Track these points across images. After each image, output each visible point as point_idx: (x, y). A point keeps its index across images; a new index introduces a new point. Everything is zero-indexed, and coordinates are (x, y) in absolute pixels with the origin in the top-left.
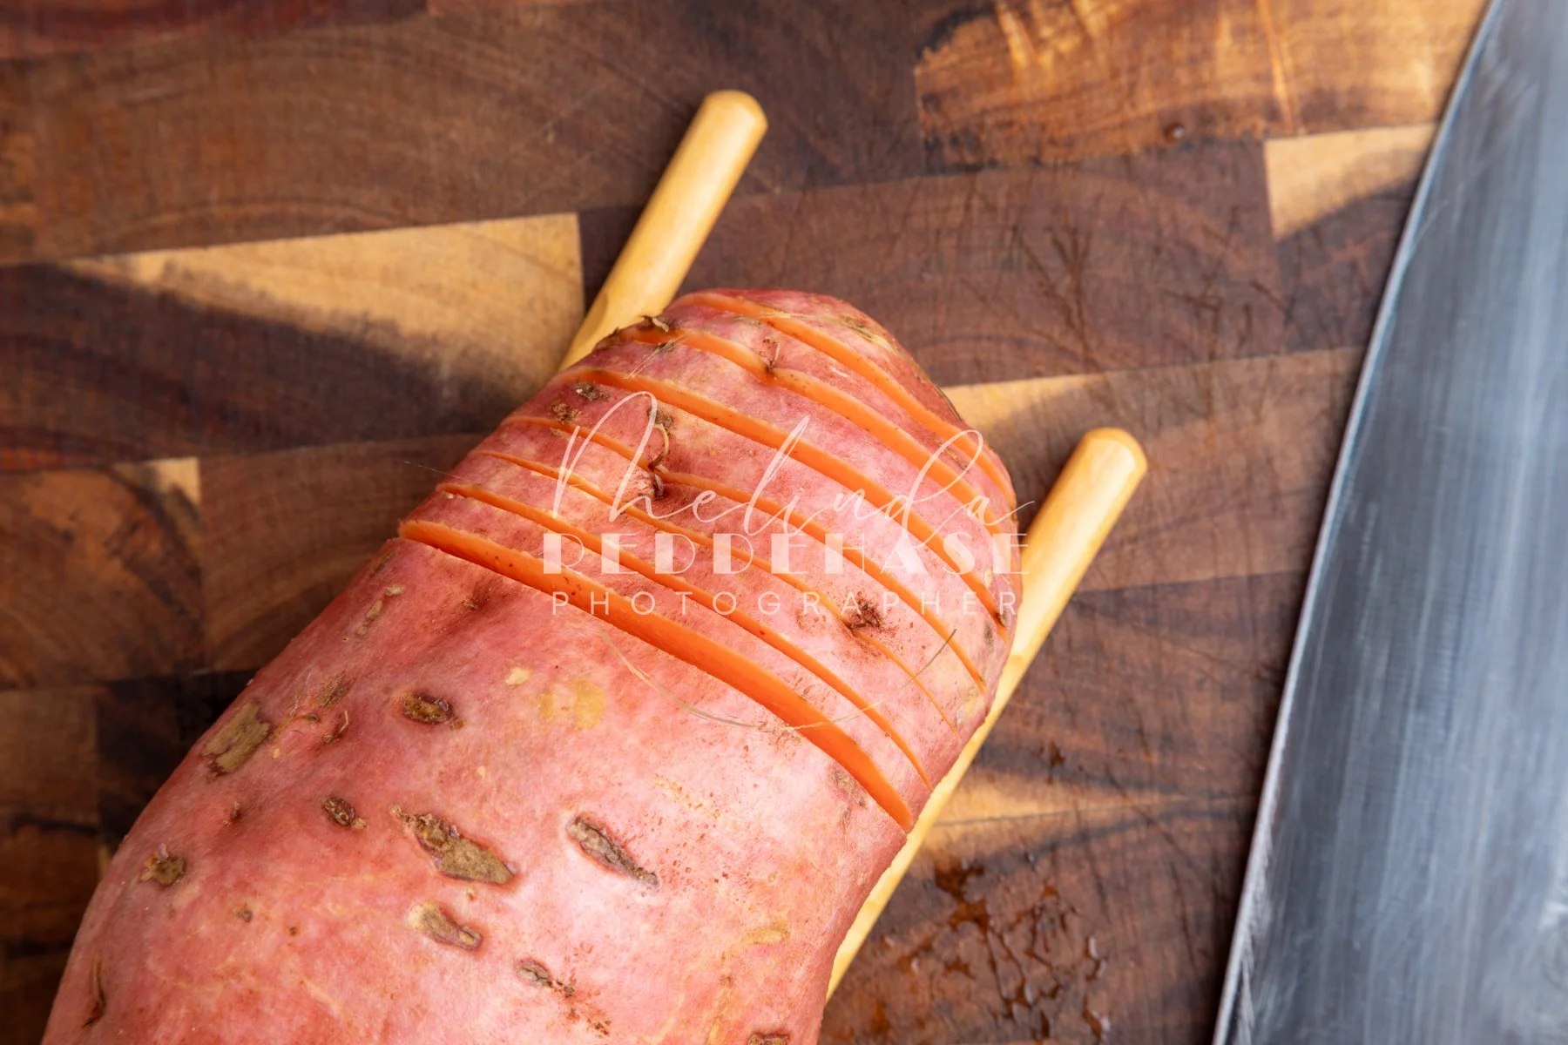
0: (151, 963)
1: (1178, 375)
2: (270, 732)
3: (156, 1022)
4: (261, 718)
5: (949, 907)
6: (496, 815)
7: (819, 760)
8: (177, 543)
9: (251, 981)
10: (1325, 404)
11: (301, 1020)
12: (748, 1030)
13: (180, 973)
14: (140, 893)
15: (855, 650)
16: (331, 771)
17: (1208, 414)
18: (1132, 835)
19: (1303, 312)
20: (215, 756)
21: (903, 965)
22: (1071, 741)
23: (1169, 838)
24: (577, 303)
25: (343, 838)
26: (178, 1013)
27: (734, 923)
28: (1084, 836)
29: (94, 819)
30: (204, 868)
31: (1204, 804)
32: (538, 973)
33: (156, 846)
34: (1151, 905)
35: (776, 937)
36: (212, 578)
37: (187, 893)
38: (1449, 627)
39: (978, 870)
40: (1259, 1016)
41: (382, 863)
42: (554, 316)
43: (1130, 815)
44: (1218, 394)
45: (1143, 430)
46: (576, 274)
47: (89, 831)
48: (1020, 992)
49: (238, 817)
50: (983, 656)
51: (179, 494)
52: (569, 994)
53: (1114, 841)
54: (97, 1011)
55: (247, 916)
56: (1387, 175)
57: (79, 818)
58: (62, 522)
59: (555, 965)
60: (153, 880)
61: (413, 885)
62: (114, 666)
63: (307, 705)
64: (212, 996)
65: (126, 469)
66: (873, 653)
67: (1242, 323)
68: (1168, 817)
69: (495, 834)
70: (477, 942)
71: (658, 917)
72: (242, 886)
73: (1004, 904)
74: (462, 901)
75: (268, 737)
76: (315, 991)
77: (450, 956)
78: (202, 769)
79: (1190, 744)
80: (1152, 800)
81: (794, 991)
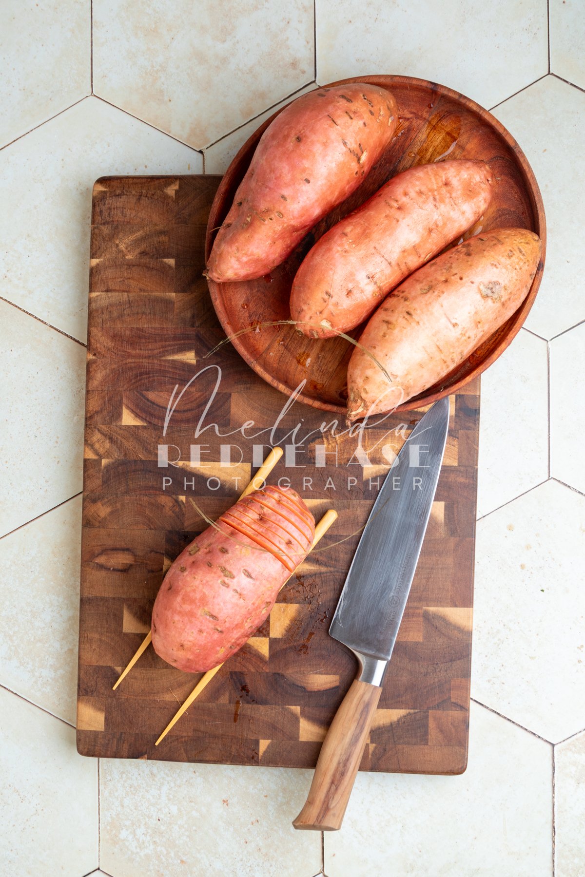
0: (180, 583)
1: (345, 501)
2: (199, 549)
3: (180, 591)
4: (197, 547)
5: (298, 582)
6: (232, 568)
7: (280, 563)
8: (181, 509)
9: (195, 588)
10: (368, 509)
11: (202, 594)
12: (265, 601)
13: (184, 585)
14: (178, 572)
15: (287, 547)
16: (208, 558)
17: (349, 508)
18: (328, 574)
19: (366, 493)
20: (190, 551)
21: (289, 590)
22: (320, 558)
23: (334, 576)
24: (250, 478)
25: (209, 568)
26: (183, 591)
27: (265, 586)
28: (320, 573)
29: (164, 552)
30: (189, 570)
31: (340, 571)
32: (236, 591)
33: (181, 565)
34: (330, 585)
35: (271, 589)
36: (186, 516)
37: (186, 573)
38: (382, 548)
39: (303, 577)
40: (344, 605)
41: (215, 573)
42: (245, 480)
43: (328, 571)
44: (351, 505)
45: (338, 510)
46: (250, 473)
47: (163, 554)
48: (308, 596)
49: (193, 562)
50: (307, 548)
51: (182, 501)
52: (240, 595)
53: (325, 575)
54: (170, 589)
55: (195, 578)
56: (382, 472)
57: (162, 552)
58: (163, 504)
59: (239, 590)
60: (180, 570)
61: (220, 577)
62: (169, 528)
63: (205, 546)
64: (189, 589)
65: (174, 496)
66: (290, 548)
67: (356, 494)
68: (334, 572)
69: (232, 571)
70: (228, 586)
71: (254, 585)
72: (194, 573)
73: (307, 582)
74: (226, 580)
75: (199, 550)
76: (204, 590)
77: (224, 588)
78: (188, 553)
79: (339, 561)
80: (332, 569)
81: (272, 596)
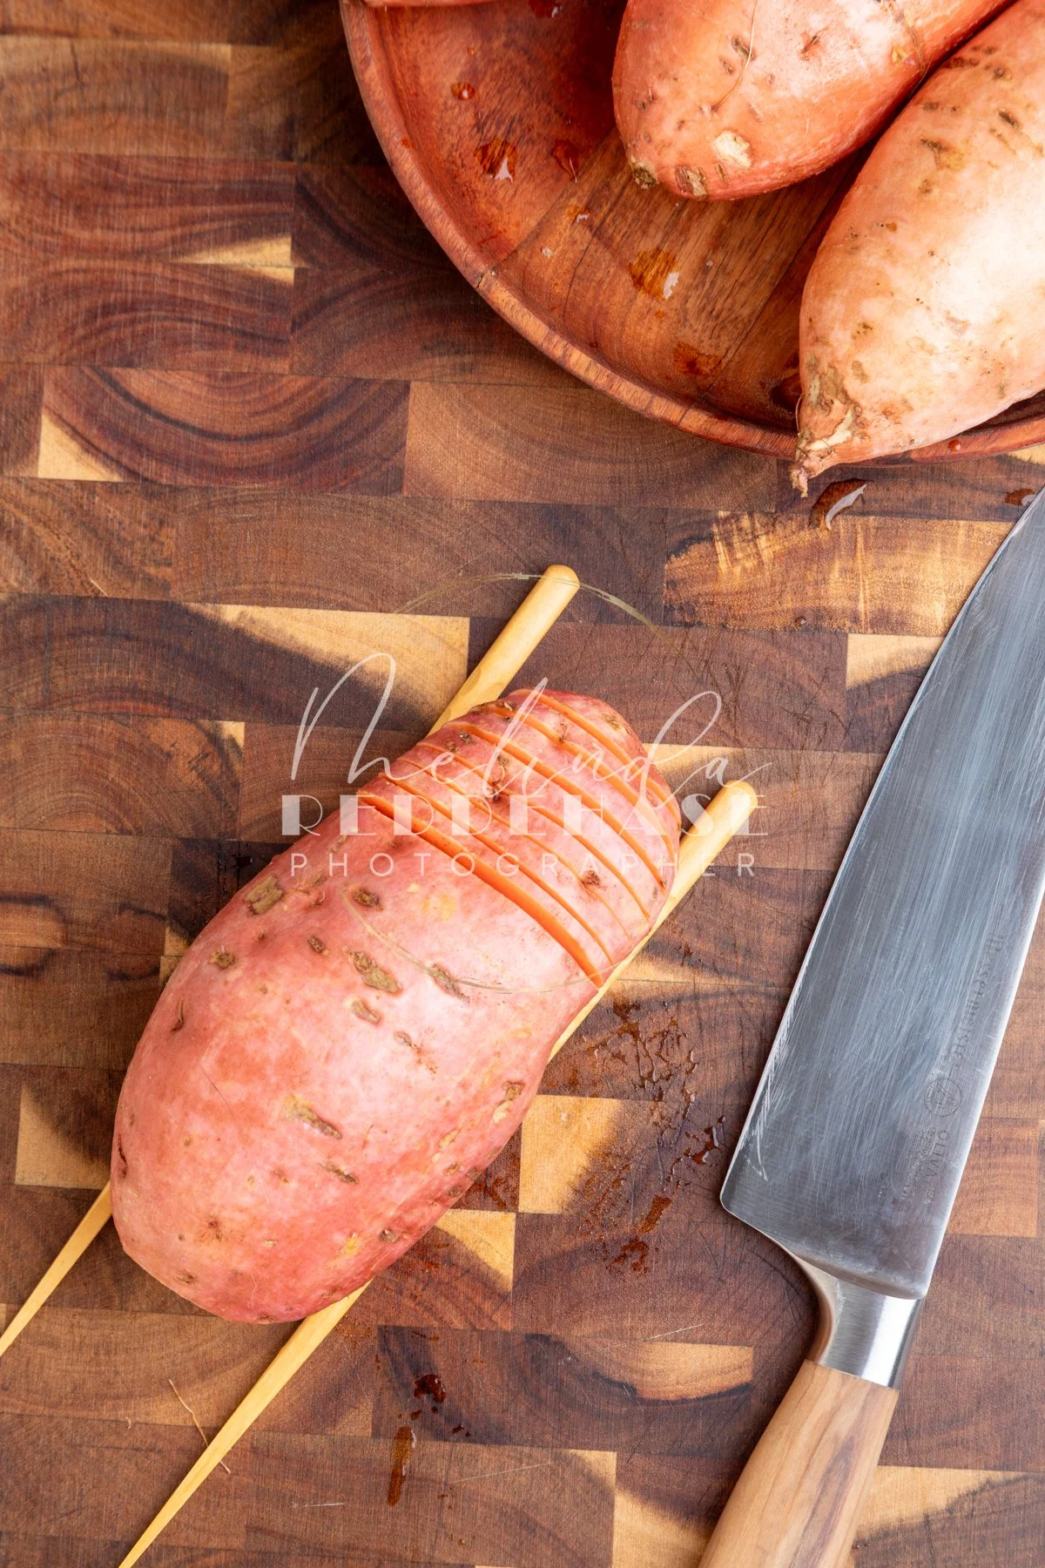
0: (212, 1006)
1: (784, 755)
2: (283, 895)
3: (212, 1036)
4: (277, 886)
5: (619, 1024)
6: (395, 959)
7: (559, 950)
8: (227, 766)
9: (263, 1023)
10: (860, 783)
11: (286, 1046)
12: (504, 1080)
13: (227, 1014)
14: (208, 970)
15: (585, 896)
16: (314, 922)
17: (796, 779)
18: (722, 1000)
19: (855, 731)
20: (252, 903)
21: (590, 1051)
22: (696, 945)
23: (741, 1004)
24: (464, 670)
25: (317, 958)
26: (224, 1034)
27: (505, 1026)
28: (696, 997)
29: (165, 912)
30: (245, 962)
31: (762, 989)
32: (406, 1040)
33: (219, 945)
34: (726, 1038)
35: (524, 1035)
36: (245, 789)
37: (234, 975)
38: (905, 914)
39: (637, 1006)
40: (773, 1105)
41: (335, 974)
42: (450, 673)
43: (722, 989)
44: (802, 768)
45: (758, 783)
46: (465, 651)
47: (161, 917)
48: (650, 1074)
49: (263, 938)
50: (651, 903)
51: (233, 740)
52: (419, 1051)
53: (711, 1002)
54: (178, 1027)
55: (265, 991)
56: (912, 662)
57: (157, 910)
58: (166, 747)
59: (414, 1036)
60: (216, 963)
61: (349, 988)
62: (186, 831)
63: (303, 884)
64: (242, 1028)
65: (206, 723)
66: (593, 898)
67: (821, 732)
68: (742, 993)
69: (393, 967)
70: (378, 1021)
71: (468, 1019)
72: (264, 975)
73: (649, 1026)
74: (374, 999)
75: (281, 898)
76: (295, 1033)
77: (364, 1025)
78: (244, 908)
79: (760, 956)
80: (735, 983)
81: (530, 1062)
